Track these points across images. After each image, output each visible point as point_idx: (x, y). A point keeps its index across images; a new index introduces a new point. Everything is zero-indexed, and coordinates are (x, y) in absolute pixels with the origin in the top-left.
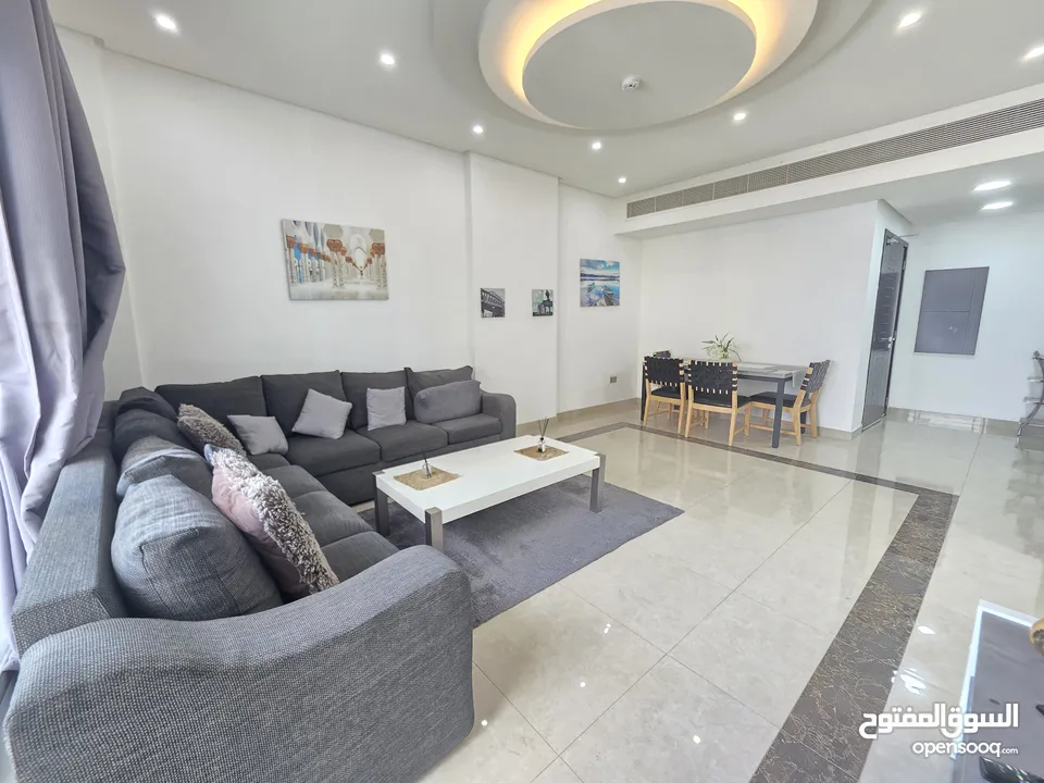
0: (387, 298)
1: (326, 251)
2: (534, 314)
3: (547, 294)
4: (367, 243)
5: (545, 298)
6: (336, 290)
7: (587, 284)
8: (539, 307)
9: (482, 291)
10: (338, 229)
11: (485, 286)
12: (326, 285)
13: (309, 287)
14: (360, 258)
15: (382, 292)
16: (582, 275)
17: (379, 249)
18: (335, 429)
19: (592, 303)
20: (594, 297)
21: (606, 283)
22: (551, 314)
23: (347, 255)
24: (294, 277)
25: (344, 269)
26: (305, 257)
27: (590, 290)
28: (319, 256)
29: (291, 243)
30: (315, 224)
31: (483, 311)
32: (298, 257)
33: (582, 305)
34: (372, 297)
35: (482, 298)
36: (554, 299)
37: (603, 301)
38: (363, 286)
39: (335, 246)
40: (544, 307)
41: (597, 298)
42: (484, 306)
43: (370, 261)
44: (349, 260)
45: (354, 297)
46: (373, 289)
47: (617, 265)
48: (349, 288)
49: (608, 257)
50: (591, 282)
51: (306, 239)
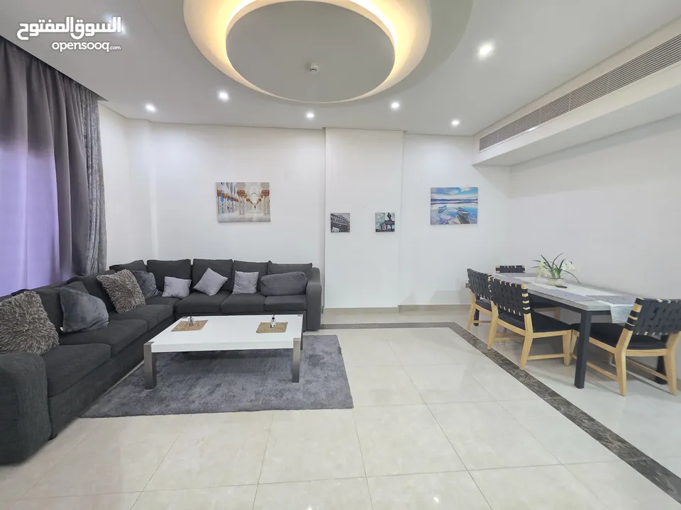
0: (269, 221)
1: (236, 196)
2: (377, 231)
3: (389, 216)
4: (259, 190)
5: (387, 219)
6: (241, 216)
7: (436, 207)
8: (381, 225)
9: (332, 215)
10: (243, 184)
11: (336, 212)
12: (236, 214)
13: (227, 215)
14: (254, 199)
15: (267, 217)
16: (432, 200)
17: (266, 193)
18: (213, 291)
19: (442, 222)
20: (445, 217)
21: (461, 206)
22: (392, 230)
23: (248, 197)
24: (221, 210)
25: (245, 205)
26: (225, 200)
27: (440, 211)
28: (232, 199)
29: (219, 194)
30: (232, 183)
31: (332, 228)
32: (222, 201)
33: (432, 223)
34: (260, 221)
35: (331, 219)
36: (396, 219)
37: (457, 220)
38: (256, 214)
39: (241, 193)
40: (387, 225)
41: (449, 217)
42: (333, 225)
43: (260, 200)
44: (248, 200)
45: (250, 221)
46: (261, 215)
47: (475, 190)
48: (247, 215)
49: (464, 184)
50: (442, 205)
51: (226, 191)
